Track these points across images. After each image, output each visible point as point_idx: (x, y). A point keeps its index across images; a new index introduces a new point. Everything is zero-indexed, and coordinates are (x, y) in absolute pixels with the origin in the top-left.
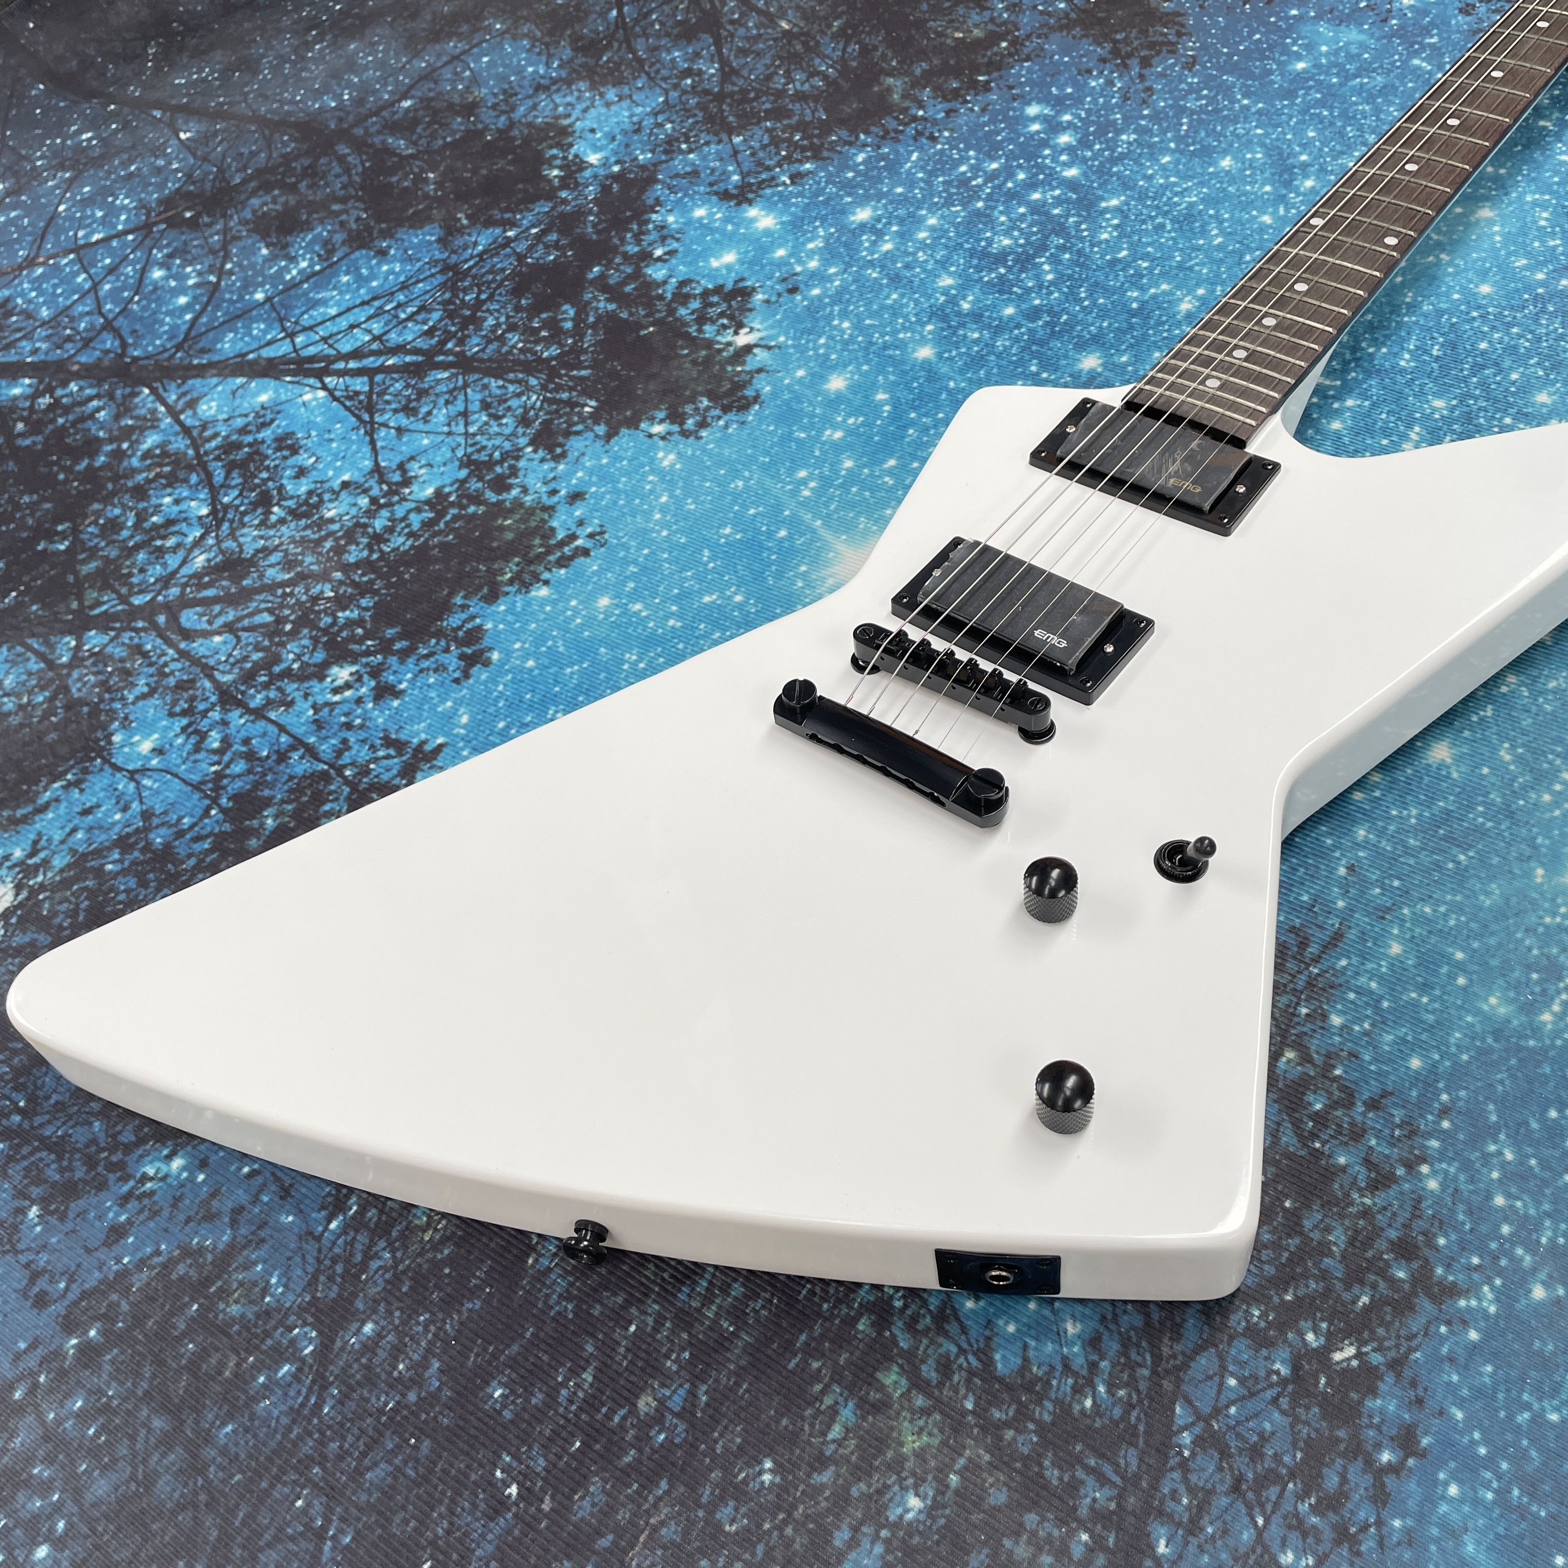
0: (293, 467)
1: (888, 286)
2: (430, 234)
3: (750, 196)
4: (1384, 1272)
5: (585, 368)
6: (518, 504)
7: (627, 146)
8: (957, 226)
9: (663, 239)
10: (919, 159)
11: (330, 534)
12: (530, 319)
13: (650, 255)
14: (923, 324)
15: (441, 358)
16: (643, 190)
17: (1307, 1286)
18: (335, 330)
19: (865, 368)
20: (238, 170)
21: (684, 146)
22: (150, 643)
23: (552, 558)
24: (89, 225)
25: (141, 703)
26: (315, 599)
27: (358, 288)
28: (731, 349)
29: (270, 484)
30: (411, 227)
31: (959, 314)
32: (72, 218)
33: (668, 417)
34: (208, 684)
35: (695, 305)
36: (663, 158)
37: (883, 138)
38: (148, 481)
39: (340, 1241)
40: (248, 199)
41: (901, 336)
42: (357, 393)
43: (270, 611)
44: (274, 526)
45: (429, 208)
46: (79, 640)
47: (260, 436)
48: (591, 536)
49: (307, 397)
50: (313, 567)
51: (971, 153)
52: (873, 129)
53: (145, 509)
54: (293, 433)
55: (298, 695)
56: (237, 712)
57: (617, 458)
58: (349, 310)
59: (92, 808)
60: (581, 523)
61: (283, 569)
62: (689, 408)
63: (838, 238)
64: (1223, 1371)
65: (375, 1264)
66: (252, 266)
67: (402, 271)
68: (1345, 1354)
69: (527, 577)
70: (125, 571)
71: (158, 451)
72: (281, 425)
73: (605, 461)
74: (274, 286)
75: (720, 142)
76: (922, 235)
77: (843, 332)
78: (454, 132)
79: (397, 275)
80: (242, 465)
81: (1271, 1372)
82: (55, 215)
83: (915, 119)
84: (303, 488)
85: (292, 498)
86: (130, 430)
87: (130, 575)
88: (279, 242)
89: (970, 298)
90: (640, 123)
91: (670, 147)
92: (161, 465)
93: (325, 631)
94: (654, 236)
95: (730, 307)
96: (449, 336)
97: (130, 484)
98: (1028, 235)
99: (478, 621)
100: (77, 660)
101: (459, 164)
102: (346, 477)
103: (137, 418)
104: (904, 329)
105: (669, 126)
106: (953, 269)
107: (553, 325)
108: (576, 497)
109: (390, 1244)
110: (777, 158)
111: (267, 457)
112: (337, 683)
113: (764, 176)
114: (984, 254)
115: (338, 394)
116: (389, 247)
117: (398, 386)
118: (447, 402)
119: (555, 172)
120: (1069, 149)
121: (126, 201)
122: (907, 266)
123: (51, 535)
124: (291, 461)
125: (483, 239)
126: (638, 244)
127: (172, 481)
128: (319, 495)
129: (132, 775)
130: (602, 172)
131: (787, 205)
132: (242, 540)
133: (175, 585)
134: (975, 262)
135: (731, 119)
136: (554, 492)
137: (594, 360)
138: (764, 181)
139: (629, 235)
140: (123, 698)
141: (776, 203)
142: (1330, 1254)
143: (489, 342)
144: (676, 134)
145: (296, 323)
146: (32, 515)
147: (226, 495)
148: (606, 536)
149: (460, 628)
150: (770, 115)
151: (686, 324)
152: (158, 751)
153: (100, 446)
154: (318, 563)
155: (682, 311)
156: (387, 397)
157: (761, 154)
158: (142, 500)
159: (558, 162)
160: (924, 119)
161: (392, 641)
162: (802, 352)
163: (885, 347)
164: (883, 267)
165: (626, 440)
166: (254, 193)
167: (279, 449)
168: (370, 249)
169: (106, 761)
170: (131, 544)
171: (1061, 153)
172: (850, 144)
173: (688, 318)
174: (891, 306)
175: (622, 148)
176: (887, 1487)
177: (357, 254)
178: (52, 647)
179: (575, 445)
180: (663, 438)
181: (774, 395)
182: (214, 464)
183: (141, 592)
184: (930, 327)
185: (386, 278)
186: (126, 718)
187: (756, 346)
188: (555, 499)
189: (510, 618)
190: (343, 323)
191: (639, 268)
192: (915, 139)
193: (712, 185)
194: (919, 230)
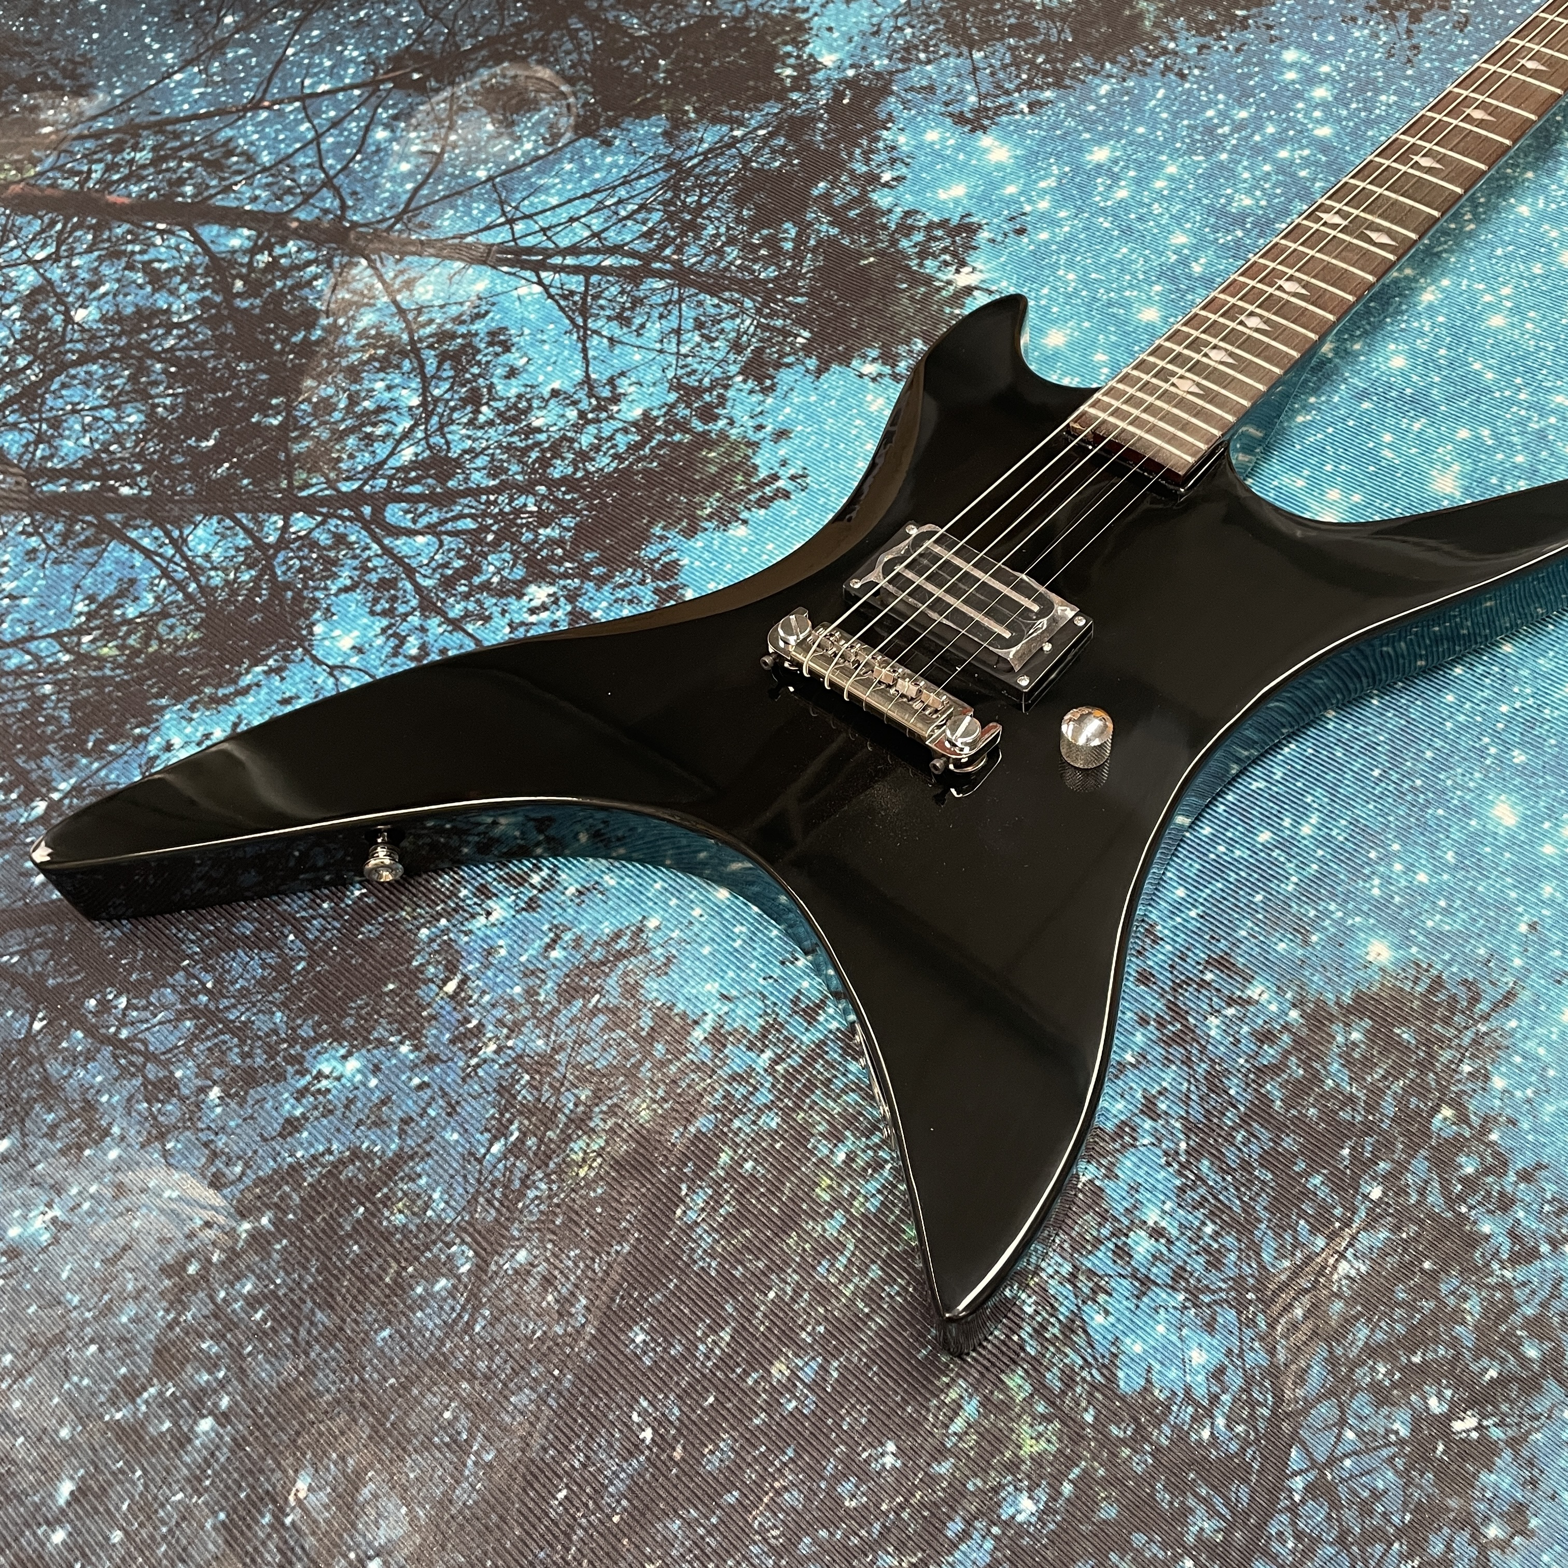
0: (504, 366)
1: (1118, 238)
2: (656, 125)
3: (986, 122)
4: (1515, 1349)
5: (802, 295)
6: (722, 433)
7: (864, 48)
8: (1197, 178)
9: (893, 161)
10: (1166, 97)
11: (538, 444)
12: (751, 235)
13: (877, 178)
14: (1152, 283)
15: (658, 265)
16: (876, 102)
17: (1436, 1352)
18: (555, 221)
19: (1087, 324)
20: (469, 36)
21: (922, 56)
22: (355, 534)
23: (753, 497)
24: (316, 74)
25: (343, 596)
26: (518, 512)
27: (581, 179)
28: (951, 288)
29: (481, 380)
30: (637, 117)
31: (1189, 277)
32: (300, 64)
33: (880, 357)
34: (409, 586)
35: (919, 237)
36: (900, 66)
37: (1130, 69)
38: (363, 363)
39: (500, 1166)
40: (477, 68)
41: (1127, 293)
42: (572, 293)
43: (473, 517)
44: (481, 427)
45: (658, 97)
46: (286, 520)
47: (473, 328)
48: (793, 478)
49: (522, 291)
50: (519, 477)
51: (1221, 97)
52: (1120, 58)
53: (357, 392)
54: (506, 329)
55: (496, 611)
56: (437, 620)
57: (826, 397)
58: (570, 201)
59: (291, 698)
60: (784, 464)
61: (489, 475)
62: (902, 349)
63: (1072, 179)
64: (1342, 1422)
65: (531, 1194)
66: (477, 142)
67: (626, 164)
68: (1465, 1424)
69: (727, 515)
70: (335, 455)
71: (373, 332)
72: (494, 320)
73: (813, 399)
74: (498, 165)
75: (960, 55)
76: (1159, 184)
77: (1067, 283)
78: (689, 17)
79: (621, 168)
80: (454, 357)
81: (1388, 1431)
82: (283, 59)
83: (1165, 51)
84: (512, 389)
85: (501, 399)
86: (347, 305)
87: (339, 460)
88: (506, 118)
89: (1202, 261)
90: (879, 25)
91: (907, 53)
92: (376, 347)
93: (526, 547)
94: (883, 157)
95: (954, 242)
96: (667, 241)
97: (344, 363)
98: (1270, 197)
99: (675, 555)
100: (283, 543)
101: (691, 53)
102: (556, 385)
103: (354, 292)
104: (1131, 286)
105: (908, 31)
106: (1188, 226)
107: (772, 243)
108: (781, 434)
109: (547, 1175)
110: (1017, 81)
111: (479, 351)
112: (533, 604)
113: (1002, 101)
114: (1223, 213)
115: (553, 291)
116: (615, 137)
117: (614, 290)
118: (661, 317)
119: (789, 71)
120: (1324, 105)
121: (355, 53)
122: (1140, 219)
123: (265, 409)
124: (503, 359)
125: (710, 136)
126: (867, 164)
127: (385, 365)
128: (529, 401)
129: (332, 670)
130: (836, 75)
131: (1023, 137)
132: (449, 436)
133: (383, 476)
134: (1212, 220)
135: (974, 31)
136: (760, 427)
137: (811, 287)
138: (1001, 106)
139: (858, 151)
140: (326, 588)
141: (1011, 133)
142: (1463, 1322)
143: (707, 254)
144: (916, 41)
145: (516, 208)
146: (248, 385)
147: (437, 387)
148: (808, 480)
149: (656, 560)
150: (1015, 31)
151: (909, 258)
152: (358, 650)
153: (317, 318)
154: (523, 472)
155: (905, 243)
156: (602, 302)
157: (1001, 75)
158: (355, 382)
159: (792, 61)
160: (1176, 53)
161: (590, 565)
163: (1110, 303)
164: (1116, 216)
165: (836, 375)
166: (483, 63)
167: (490, 344)
168: (595, 137)
169: (307, 651)
170: (342, 427)
171: (1316, 106)
172: (1095, 73)
173: (911, 251)
174: (1120, 261)
175: (859, 51)
176: (1001, 1486)
177: (582, 141)
178: (260, 524)
179: (785, 377)
180: (874, 380)
182: (427, 352)
183: (348, 479)
184: (1157, 288)
185: (610, 172)
186: (328, 610)
187: (976, 288)
188: (761, 435)
189: (706, 555)
190: (563, 214)
191: (864, 193)
192: (1163, 74)
193: (947, 104)
194: (1157, 178)
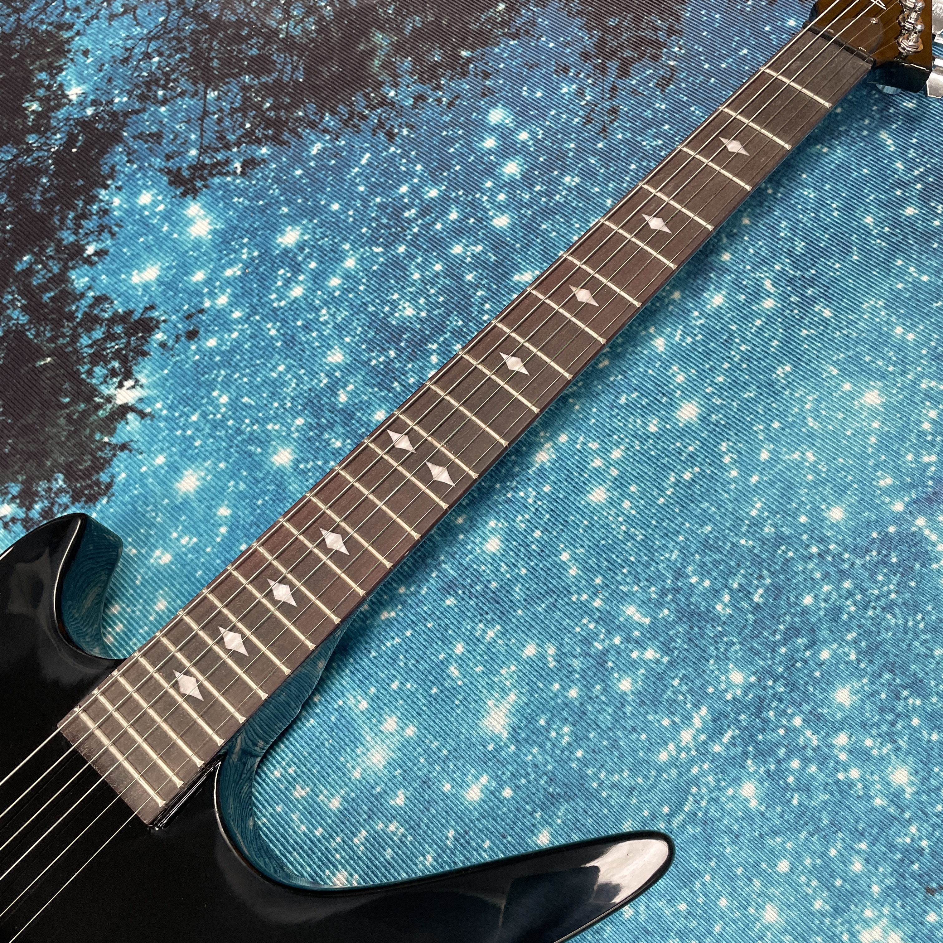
3: (199, 184)
7: (110, 80)
9: (102, 229)
13: (82, 249)
14: (296, 414)
16: (103, 152)
21: (160, 93)
28: (109, 407)
33: (19, 496)
35: (98, 334)
41: (269, 427)
52: (340, 107)
62: (42, 486)
75: (195, 94)
76: (335, 282)
83: (384, 102)
90: (131, 50)
91: (147, 91)
94: (93, 223)
95: (128, 343)
105: (156, 59)
110: (239, 132)
113: (220, 156)
119: (35, 106)
126: (76, 233)
130: (76, 114)
135: (215, 63)
138: (217, 164)
139: (71, 215)
141: (216, 201)
144: (159, 74)
150: (254, 65)
151: (80, 361)
155: (84, 341)
157: (227, 123)
159: (41, 92)
160: (392, 104)
162: (172, 430)
172: (313, 125)
173: (86, 352)
175: (104, 84)
181: (126, 484)
187: (132, 409)
191: (65, 269)
192: (374, 132)
193: (168, 157)
194: (334, 273)
